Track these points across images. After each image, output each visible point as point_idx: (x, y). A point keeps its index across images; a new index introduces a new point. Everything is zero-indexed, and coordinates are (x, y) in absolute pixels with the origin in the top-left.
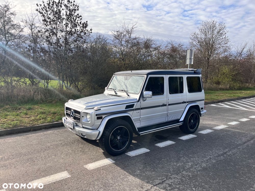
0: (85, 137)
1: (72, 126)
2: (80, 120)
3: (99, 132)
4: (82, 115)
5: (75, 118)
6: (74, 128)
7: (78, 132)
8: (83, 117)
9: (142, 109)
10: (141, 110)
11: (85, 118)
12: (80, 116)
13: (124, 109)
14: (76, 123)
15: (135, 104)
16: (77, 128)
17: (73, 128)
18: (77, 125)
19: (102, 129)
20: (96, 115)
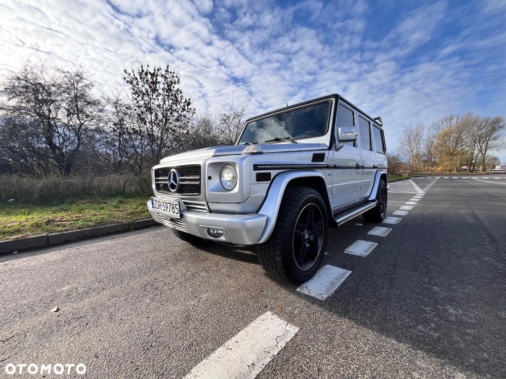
0: (222, 238)
1: (176, 211)
2: (199, 192)
3: (268, 220)
4: (206, 172)
5: (182, 190)
6: (182, 216)
7: (198, 225)
8: (210, 178)
9: (335, 167)
10: (335, 171)
11: (215, 181)
12: (199, 180)
13: (310, 162)
14: (185, 203)
15: (327, 153)
16: (191, 217)
17: (178, 216)
18: (189, 209)
19: (271, 210)
20: (256, 167)
